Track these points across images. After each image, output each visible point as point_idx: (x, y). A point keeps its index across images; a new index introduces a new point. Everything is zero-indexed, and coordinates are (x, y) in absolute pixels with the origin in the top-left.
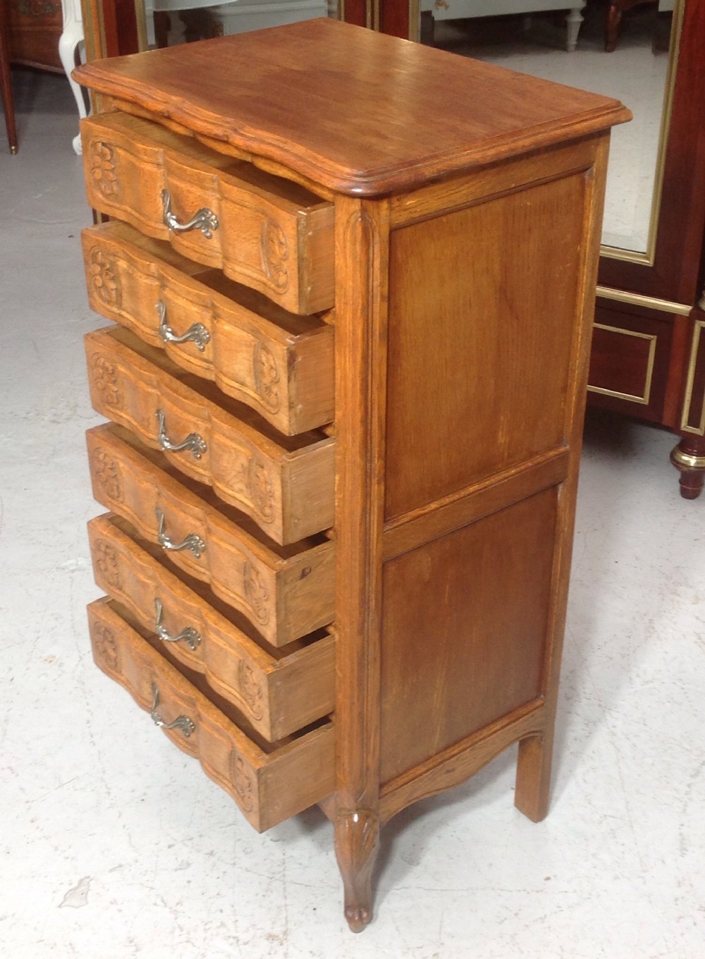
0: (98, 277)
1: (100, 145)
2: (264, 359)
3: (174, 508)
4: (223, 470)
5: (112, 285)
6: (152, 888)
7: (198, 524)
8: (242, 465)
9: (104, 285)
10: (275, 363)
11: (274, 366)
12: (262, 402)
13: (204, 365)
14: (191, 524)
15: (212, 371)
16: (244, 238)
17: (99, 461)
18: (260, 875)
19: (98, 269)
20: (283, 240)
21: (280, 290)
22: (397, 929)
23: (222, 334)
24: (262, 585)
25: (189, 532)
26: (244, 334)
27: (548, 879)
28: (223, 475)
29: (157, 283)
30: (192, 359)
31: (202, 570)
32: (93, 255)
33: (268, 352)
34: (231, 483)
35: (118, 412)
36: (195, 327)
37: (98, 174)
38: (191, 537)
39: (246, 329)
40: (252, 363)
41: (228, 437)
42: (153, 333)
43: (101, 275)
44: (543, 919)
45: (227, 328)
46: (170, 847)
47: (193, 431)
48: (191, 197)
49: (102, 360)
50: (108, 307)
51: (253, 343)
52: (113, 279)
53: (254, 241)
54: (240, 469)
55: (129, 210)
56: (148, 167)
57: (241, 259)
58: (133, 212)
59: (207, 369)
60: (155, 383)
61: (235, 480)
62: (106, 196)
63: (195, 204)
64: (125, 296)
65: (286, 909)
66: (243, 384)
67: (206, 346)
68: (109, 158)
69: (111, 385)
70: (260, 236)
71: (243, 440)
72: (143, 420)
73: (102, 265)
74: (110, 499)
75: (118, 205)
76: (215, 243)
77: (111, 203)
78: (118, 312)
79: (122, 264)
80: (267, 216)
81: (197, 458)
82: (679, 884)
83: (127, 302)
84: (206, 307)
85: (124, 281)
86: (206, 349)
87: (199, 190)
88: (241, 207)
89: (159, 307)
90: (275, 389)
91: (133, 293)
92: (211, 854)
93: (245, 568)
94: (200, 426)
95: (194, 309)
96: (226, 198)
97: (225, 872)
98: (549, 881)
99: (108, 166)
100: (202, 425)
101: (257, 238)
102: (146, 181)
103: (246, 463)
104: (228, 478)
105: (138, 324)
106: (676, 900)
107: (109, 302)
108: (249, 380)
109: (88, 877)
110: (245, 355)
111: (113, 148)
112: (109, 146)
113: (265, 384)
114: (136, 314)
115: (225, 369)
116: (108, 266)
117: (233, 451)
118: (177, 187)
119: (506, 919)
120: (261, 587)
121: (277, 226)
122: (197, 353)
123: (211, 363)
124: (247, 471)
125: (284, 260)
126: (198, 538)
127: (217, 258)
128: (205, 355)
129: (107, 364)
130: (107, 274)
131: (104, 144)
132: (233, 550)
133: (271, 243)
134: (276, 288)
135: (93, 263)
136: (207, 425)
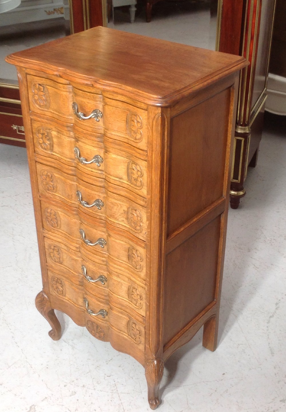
0: (41, 139)
1: (37, 85)
2: (134, 168)
3: (90, 228)
4: (114, 213)
5: (48, 142)
6: (62, 405)
7: (103, 233)
8: (124, 210)
9: (44, 142)
10: (141, 169)
11: (140, 170)
12: (132, 185)
13: (100, 172)
14: (100, 234)
15: (104, 174)
16: (118, 121)
17: (48, 212)
18: (107, 392)
19: (40, 136)
20: (140, 121)
21: (137, 141)
22: (170, 405)
23: (111, 159)
24: (139, 255)
25: (99, 237)
26: (122, 158)
27: (224, 374)
28: (114, 215)
29: (73, 140)
30: (93, 170)
31: (105, 253)
32: (38, 130)
33: (136, 164)
34: (117, 218)
35: (53, 193)
36: (96, 157)
37: (36, 97)
38: (100, 239)
39: (124, 156)
40: (126, 170)
41: (116, 199)
42: (71, 161)
43: (42, 138)
44: (227, 391)
45: (114, 156)
46: (65, 386)
47: (97, 198)
48: (89, 105)
49: (46, 172)
50: (45, 151)
51: (128, 162)
52: (48, 140)
53: (123, 122)
54: (123, 212)
55: (53, 111)
56: (65, 93)
57: (116, 129)
58: (55, 112)
59: (101, 174)
60: (75, 180)
61: (120, 217)
62: (40, 106)
63: (91, 108)
64: (55, 146)
65: (122, 405)
66: (121, 178)
67: (101, 164)
68: (42, 90)
69: (51, 182)
70: (126, 119)
71: (125, 200)
72: (69, 195)
73: (43, 134)
74: (53, 228)
75: (46, 110)
76: (101, 123)
77: (43, 109)
78: (51, 153)
79: (54, 133)
80: (129, 111)
81: (100, 209)
82: (275, 368)
83: (56, 148)
84: (101, 148)
85: (55, 140)
86: (101, 166)
87: (93, 102)
88: (116, 108)
89: (76, 150)
90: (140, 179)
91: (60, 144)
92: (84, 386)
93: (129, 249)
94: (101, 196)
95: (96, 149)
96: (108, 105)
97: (92, 393)
98: (224, 375)
99: (42, 93)
100: (102, 195)
101: (124, 120)
102: (64, 99)
103: (126, 209)
104: (116, 216)
105: (62, 157)
106: (276, 374)
107: (46, 149)
108: (125, 177)
109: (34, 405)
110: (123, 167)
111: (44, 86)
112: (42, 85)
113: (134, 178)
114: (62, 154)
115: (112, 173)
116: (46, 134)
117: (119, 205)
118: (82, 101)
119: (212, 394)
120: (138, 256)
121: (136, 115)
122: (96, 167)
123: (103, 171)
124: (127, 212)
125: (140, 129)
126: (103, 239)
127: (101, 129)
128: (100, 168)
129: (49, 174)
130: (46, 138)
131: (39, 84)
132: (122, 242)
133: (132, 122)
134: (135, 141)
135: (38, 133)
136: (104, 195)
